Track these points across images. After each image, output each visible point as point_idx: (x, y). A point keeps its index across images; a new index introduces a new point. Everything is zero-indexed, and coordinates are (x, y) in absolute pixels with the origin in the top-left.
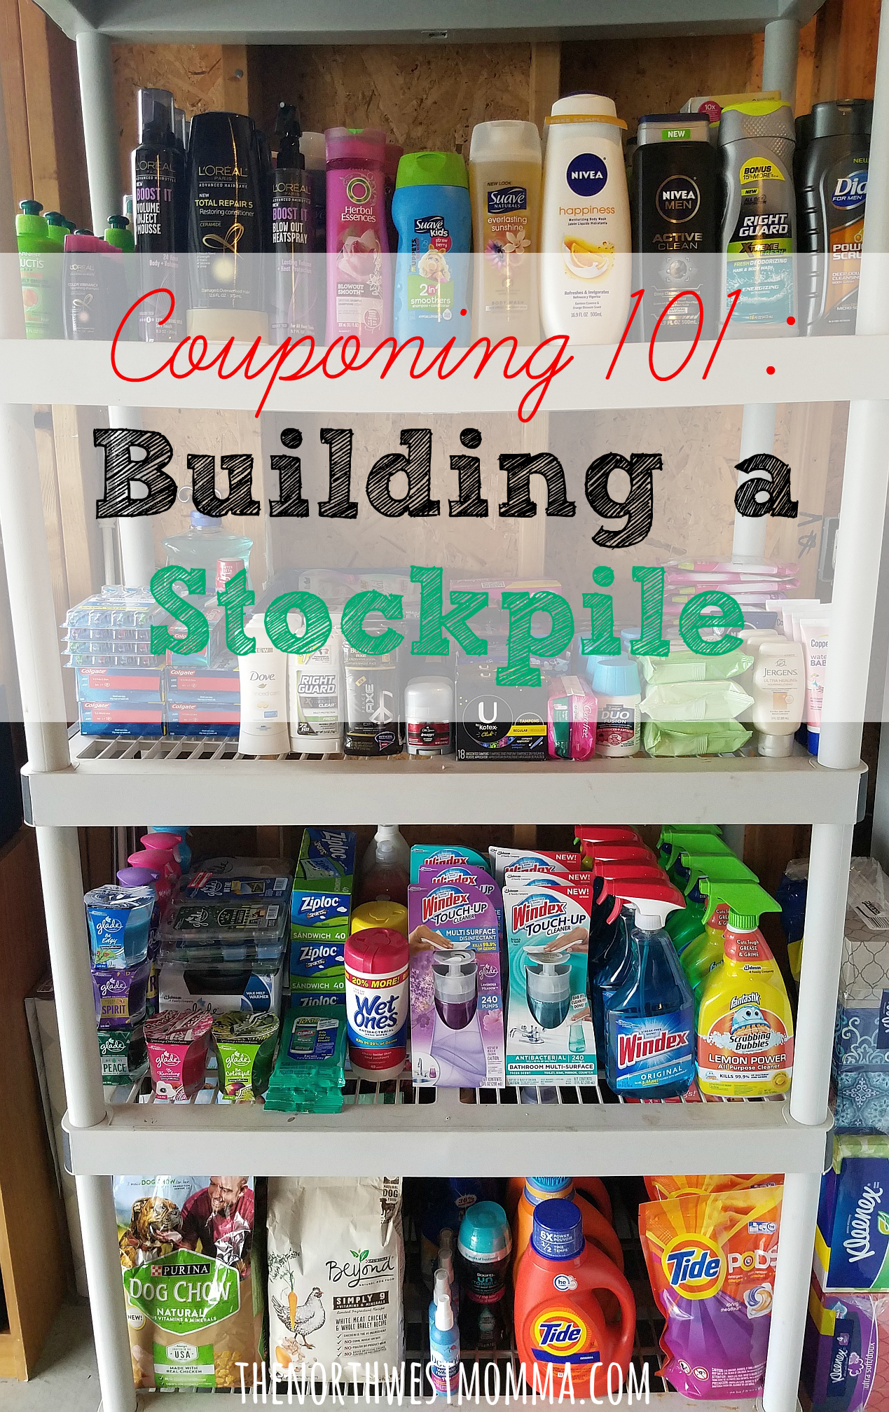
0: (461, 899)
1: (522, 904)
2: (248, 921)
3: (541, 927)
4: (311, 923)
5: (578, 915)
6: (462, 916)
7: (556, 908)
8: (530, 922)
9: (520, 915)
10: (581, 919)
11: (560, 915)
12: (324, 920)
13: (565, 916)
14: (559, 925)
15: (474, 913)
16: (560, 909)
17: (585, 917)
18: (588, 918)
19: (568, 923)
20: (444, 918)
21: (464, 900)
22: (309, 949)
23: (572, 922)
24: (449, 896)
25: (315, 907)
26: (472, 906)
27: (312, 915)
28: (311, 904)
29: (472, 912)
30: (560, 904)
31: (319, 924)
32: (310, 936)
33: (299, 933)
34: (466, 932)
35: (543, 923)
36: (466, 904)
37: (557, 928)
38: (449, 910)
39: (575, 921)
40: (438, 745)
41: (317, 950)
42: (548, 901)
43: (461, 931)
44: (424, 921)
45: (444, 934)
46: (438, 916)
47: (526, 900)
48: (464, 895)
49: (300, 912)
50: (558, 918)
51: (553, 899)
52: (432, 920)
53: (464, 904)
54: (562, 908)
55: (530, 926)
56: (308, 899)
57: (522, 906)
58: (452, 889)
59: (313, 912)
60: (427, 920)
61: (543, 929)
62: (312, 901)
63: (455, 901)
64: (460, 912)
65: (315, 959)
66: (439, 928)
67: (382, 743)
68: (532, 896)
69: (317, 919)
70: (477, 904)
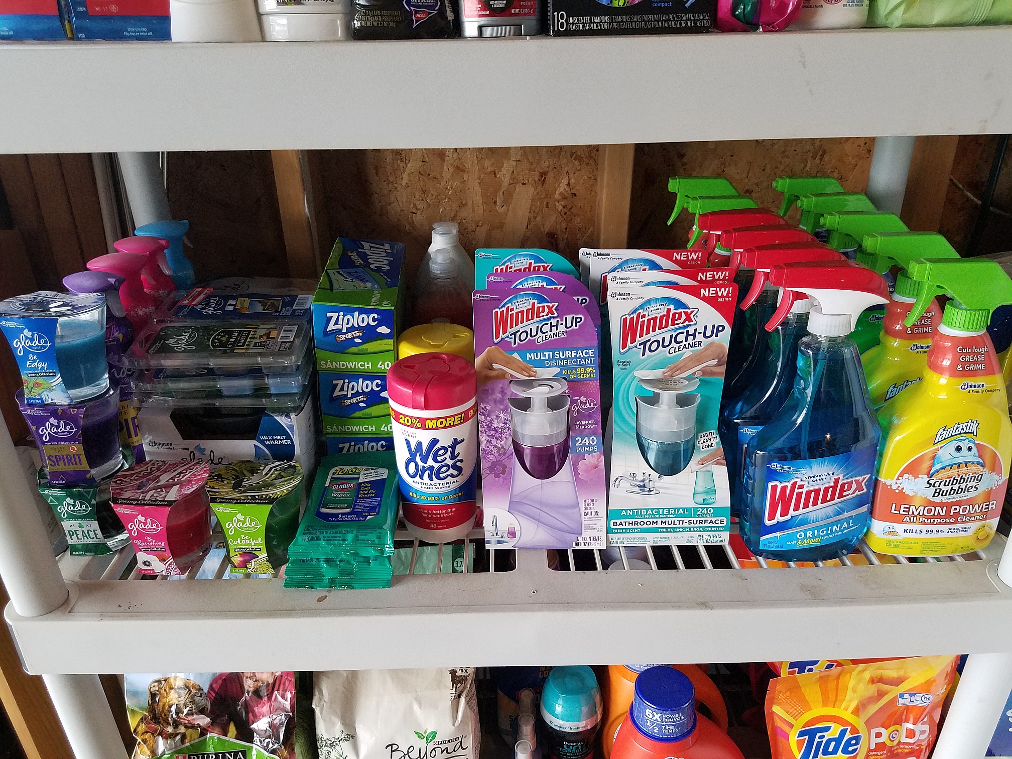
0: (547, 310)
1: (634, 312)
2: (252, 344)
3: (661, 344)
4: (343, 348)
5: (714, 326)
6: (548, 334)
7: (684, 317)
8: (645, 338)
9: (631, 329)
10: (718, 330)
11: (687, 326)
12: (359, 344)
13: (695, 327)
14: (686, 340)
15: (565, 329)
16: (688, 318)
17: (723, 327)
18: (728, 330)
19: (699, 338)
20: (523, 336)
21: (551, 312)
22: (344, 383)
23: (705, 337)
24: (530, 307)
25: (345, 327)
26: (562, 320)
27: (343, 337)
28: (340, 322)
29: (562, 328)
30: (689, 311)
31: (354, 349)
32: (343, 365)
33: (327, 362)
34: (554, 356)
35: (664, 339)
36: (554, 317)
37: (683, 344)
38: (532, 326)
39: (708, 333)
40: (516, 15)
41: (355, 384)
42: (672, 307)
43: (547, 353)
44: (496, 341)
45: (524, 357)
46: (515, 334)
47: (641, 306)
48: (551, 305)
49: (326, 333)
50: (685, 331)
51: (679, 304)
52: (507, 339)
53: (550, 318)
54: (692, 316)
55: (644, 343)
56: (334, 315)
57: (635, 316)
58: (535, 296)
59: (345, 333)
60: (500, 338)
61: (663, 346)
62: (341, 318)
63: (538, 313)
64: (546, 328)
65: (353, 396)
66: (515, 350)
67: (417, 12)
68: (649, 301)
69: (350, 342)
70: (569, 318)
